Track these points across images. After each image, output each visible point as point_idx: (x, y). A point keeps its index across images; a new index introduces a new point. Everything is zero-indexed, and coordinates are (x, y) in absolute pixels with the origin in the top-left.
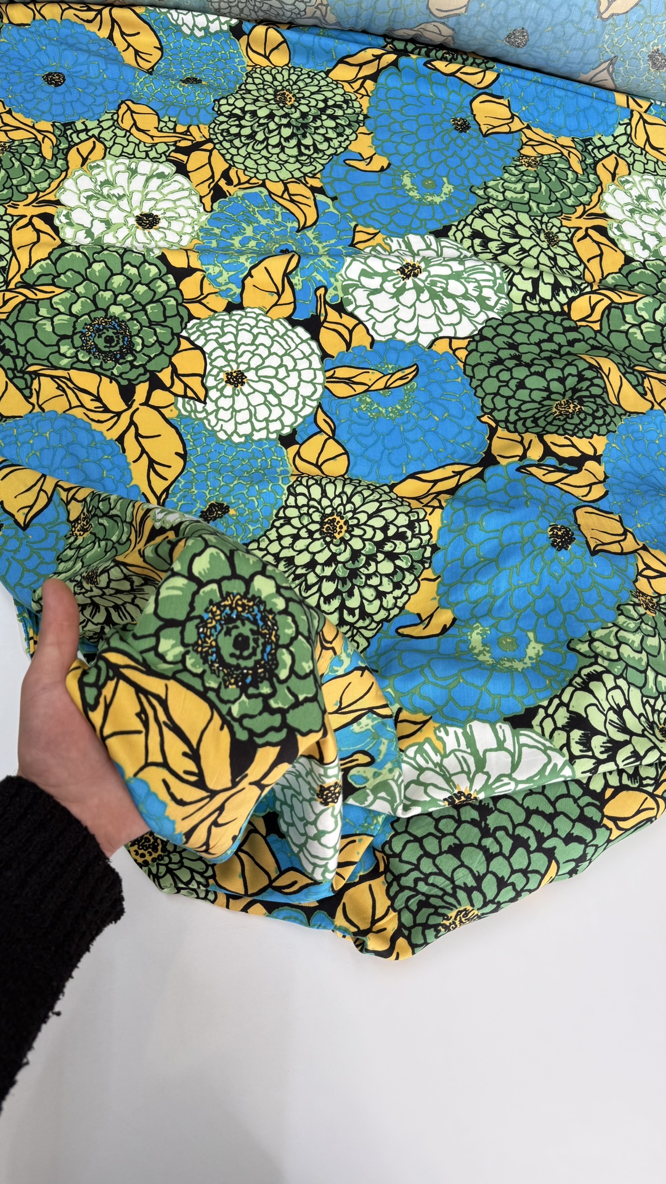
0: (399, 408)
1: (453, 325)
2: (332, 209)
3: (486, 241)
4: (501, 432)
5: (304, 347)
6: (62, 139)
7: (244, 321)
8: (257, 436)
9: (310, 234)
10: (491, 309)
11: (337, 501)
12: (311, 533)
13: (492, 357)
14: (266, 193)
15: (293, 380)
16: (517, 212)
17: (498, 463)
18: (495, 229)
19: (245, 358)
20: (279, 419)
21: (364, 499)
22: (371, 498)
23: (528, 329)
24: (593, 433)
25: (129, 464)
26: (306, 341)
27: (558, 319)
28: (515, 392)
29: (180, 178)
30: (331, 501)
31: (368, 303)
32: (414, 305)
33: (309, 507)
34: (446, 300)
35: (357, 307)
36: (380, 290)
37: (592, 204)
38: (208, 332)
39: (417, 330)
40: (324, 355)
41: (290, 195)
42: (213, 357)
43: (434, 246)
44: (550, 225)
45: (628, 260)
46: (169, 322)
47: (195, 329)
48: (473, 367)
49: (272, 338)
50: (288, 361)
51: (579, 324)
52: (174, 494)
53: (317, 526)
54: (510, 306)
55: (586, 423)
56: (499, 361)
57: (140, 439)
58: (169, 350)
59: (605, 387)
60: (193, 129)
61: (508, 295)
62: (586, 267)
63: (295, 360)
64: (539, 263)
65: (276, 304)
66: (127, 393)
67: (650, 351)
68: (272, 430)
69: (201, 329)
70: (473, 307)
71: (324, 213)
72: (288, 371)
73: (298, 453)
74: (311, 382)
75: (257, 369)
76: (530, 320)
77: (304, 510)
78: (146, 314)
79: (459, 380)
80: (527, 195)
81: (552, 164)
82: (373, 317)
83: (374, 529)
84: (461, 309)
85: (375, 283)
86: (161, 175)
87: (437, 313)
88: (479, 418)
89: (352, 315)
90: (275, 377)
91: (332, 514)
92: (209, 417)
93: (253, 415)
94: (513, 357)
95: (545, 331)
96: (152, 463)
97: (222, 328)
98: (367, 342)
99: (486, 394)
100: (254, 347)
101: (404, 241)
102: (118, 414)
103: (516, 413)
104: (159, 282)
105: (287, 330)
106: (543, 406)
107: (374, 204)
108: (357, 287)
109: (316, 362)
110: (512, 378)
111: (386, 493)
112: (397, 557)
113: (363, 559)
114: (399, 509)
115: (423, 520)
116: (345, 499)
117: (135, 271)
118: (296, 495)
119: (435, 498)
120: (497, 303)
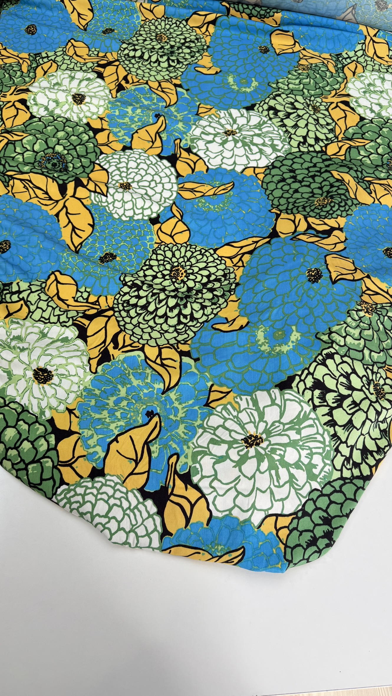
0: (222, 206)
1: (257, 160)
2: (186, 96)
3: (276, 112)
4: (283, 215)
5: (168, 171)
6: (34, 62)
7: (132, 155)
8: (136, 218)
9: (173, 109)
10: (279, 151)
11: (181, 260)
12: (164, 276)
13: (279, 178)
14: (148, 87)
15: (159, 188)
16: (295, 95)
17: (280, 236)
18: (282, 105)
19: (132, 176)
20: (150, 207)
21: (198, 260)
22: (202, 260)
23: (301, 161)
24: (338, 215)
25: (61, 228)
26: (168, 168)
27: (319, 155)
28: (292, 195)
29: (99, 80)
30: (178, 259)
31: (206, 147)
32: (233, 150)
33: (164, 261)
34: (252, 147)
35: (199, 150)
36: (213, 141)
37: (341, 89)
38: (111, 161)
39: (235, 163)
40: (178, 176)
41: (162, 88)
42: (113, 175)
43: (246, 115)
44: (315, 102)
45: (362, 119)
46: (89, 156)
47: (103, 160)
48: (267, 183)
49: (148, 165)
50: (157, 178)
51: (332, 157)
52: (85, 246)
53: (168, 272)
54: (290, 149)
55: (334, 209)
56: (284, 180)
57: (69, 215)
58: (88, 170)
59: (347, 189)
60: (109, 55)
61: (289, 143)
62: (336, 124)
63: (161, 178)
64: (308, 122)
65: (151, 147)
66: (63, 189)
67: (376, 167)
68: (145, 215)
69: (107, 159)
70: (269, 150)
71: (181, 98)
72: (156, 183)
73: (160, 229)
74: (170, 190)
75: (138, 182)
76: (303, 156)
77: (162, 262)
78: (76, 151)
79: (259, 191)
80: (302, 86)
81: (317, 68)
82: (208, 156)
83: (202, 276)
84: (261, 152)
85: (210, 138)
86: (88, 79)
87: (247, 154)
88: (270, 211)
89: (196, 154)
90: (149, 186)
91: (178, 266)
92: (109, 206)
93: (134, 205)
94: (292, 177)
95: (311, 162)
96: (74, 228)
97: (119, 159)
98: (204, 169)
99: (275, 198)
100: (137, 170)
101: (228, 112)
102: (57, 202)
103: (293, 205)
104: (84, 135)
105: (157, 161)
106: (309, 200)
107: (211, 93)
108: (199, 139)
109: (173, 179)
110: (291, 188)
111: (211, 255)
112: (215, 290)
113: (194, 292)
114: (219, 267)
115: (232, 273)
116: (186, 259)
117: (71, 129)
118: (157, 254)
119: (240, 259)
120: (282, 147)
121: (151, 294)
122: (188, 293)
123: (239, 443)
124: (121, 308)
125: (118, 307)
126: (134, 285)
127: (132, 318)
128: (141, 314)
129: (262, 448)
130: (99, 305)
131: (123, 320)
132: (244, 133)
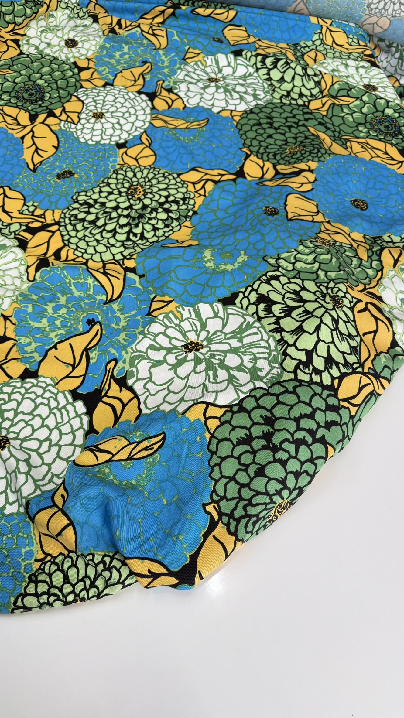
0: (192, 138)
1: (235, 105)
4: (253, 157)
5: (144, 105)
7: (112, 91)
8: (103, 142)
9: (161, 52)
10: (260, 100)
11: (142, 180)
12: (120, 193)
13: (255, 122)
15: (132, 119)
19: (107, 107)
21: (159, 182)
22: (163, 182)
23: (281, 111)
24: (309, 160)
25: (24, 149)
26: (145, 101)
27: (301, 108)
28: (265, 139)
30: (138, 179)
31: (187, 89)
32: (213, 94)
33: (124, 179)
34: (233, 93)
35: (180, 91)
38: (89, 94)
39: (213, 104)
40: (154, 108)
42: (88, 105)
46: (68, 89)
47: (82, 92)
48: (242, 125)
49: (126, 100)
50: (132, 111)
51: (313, 111)
53: (126, 190)
54: (272, 100)
56: (260, 124)
57: (34, 138)
58: (64, 100)
59: (322, 143)
61: (272, 94)
63: (136, 110)
65: (132, 85)
66: (33, 118)
67: (357, 126)
68: (113, 140)
69: (86, 93)
70: (249, 98)
71: (171, 40)
72: (130, 114)
73: (126, 152)
74: (143, 121)
75: (112, 112)
76: (283, 107)
77: (121, 181)
78: (57, 85)
79: (232, 130)
82: (188, 96)
83: (160, 196)
84: (242, 98)
87: (227, 99)
88: (241, 149)
89: (176, 94)
90: (122, 117)
91: (137, 185)
92: (77, 131)
94: (268, 123)
95: (291, 113)
96: (37, 149)
97: (98, 93)
98: (181, 106)
99: (247, 138)
100: (114, 103)
101: (215, 59)
102: (25, 127)
103: (265, 149)
104: (69, 71)
105: (136, 96)
106: (282, 148)
108: (182, 82)
109: (148, 110)
110: (265, 132)
111: (174, 178)
112: (171, 211)
113: (149, 210)
114: (179, 190)
115: (192, 199)
116: (147, 180)
117: (57, 66)
118: (117, 174)
119: (203, 187)
120: (264, 97)
121: (102, 212)
122: (142, 210)
123: (179, 349)
124: (67, 221)
125: (64, 222)
126: (86, 203)
127: (78, 231)
128: (88, 228)
129: (201, 353)
130: (44, 218)
131: (68, 234)
132: (227, 81)
